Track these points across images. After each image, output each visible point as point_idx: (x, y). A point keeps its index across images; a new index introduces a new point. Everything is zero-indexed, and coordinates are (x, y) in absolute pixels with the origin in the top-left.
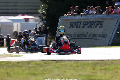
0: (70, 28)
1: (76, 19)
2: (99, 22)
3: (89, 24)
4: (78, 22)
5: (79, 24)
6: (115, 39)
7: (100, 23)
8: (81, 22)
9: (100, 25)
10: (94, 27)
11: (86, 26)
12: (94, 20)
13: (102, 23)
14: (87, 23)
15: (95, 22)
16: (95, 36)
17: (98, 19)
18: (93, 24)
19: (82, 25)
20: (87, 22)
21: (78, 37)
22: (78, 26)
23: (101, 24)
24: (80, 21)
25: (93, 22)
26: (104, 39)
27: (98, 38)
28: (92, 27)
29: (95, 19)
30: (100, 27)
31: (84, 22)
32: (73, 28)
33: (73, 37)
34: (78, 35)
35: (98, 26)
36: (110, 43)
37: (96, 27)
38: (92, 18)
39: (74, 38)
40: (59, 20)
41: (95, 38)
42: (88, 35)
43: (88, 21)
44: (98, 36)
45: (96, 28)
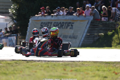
0: (41, 28)
1: (46, 20)
2: (70, 23)
3: (60, 25)
4: (49, 23)
6: (85, 41)
7: (70, 24)
8: (51, 23)
9: (70, 26)
10: (64, 28)
12: (65, 22)
13: (72, 24)
14: (57, 24)
15: (66, 23)
17: (68, 20)
18: (63, 25)
19: (52, 26)
20: (57, 23)
22: (49, 27)
23: (72, 26)
24: (50, 21)
25: (63, 23)
26: (74, 40)
28: (62, 28)
29: (66, 20)
30: (70, 28)
31: (55, 23)
35: (69, 28)
36: (80, 45)
37: (67, 28)
38: (63, 19)
40: (30, 20)
43: (59, 22)
44: (68, 38)
45: (66, 30)
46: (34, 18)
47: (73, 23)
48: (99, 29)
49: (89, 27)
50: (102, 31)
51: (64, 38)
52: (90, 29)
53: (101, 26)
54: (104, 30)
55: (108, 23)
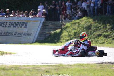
2: (24, 23)
3: (15, 24)
4: (4, 23)
5: (5, 24)
6: (39, 37)
7: (24, 24)
8: (7, 23)
9: (24, 26)
10: (19, 27)
11: (12, 26)
12: (19, 22)
13: (26, 24)
14: (12, 24)
15: (20, 23)
16: (20, 34)
17: (22, 20)
18: (18, 25)
19: (8, 25)
20: (12, 23)
21: (4, 35)
22: (5, 25)
23: (26, 25)
24: (6, 21)
26: (28, 37)
27: (23, 36)
28: (17, 27)
29: (20, 20)
30: (25, 27)
31: (10, 23)
34: (4, 33)
35: (23, 27)
37: (21, 27)
38: (17, 19)
39: (1, 35)
41: (20, 36)
42: (13, 34)
43: (14, 22)
45: (21, 28)
47: (27, 23)
48: (49, 28)
49: (42, 27)
50: (52, 30)
51: (19, 35)
52: (43, 28)
53: (51, 26)
54: (53, 29)
55: (56, 23)
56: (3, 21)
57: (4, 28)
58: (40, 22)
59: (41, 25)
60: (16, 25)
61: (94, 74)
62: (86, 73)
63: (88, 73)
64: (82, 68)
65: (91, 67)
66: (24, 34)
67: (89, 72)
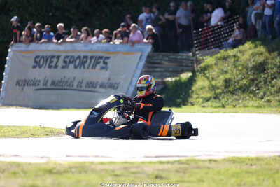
0: (34, 67)
1: (47, 51)
2: (101, 57)
3: (78, 61)
4: (53, 57)
5: (55, 60)
7: (101, 60)
8: (58, 57)
9: (102, 64)
10: (88, 68)
11: (72, 66)
12: (89, 55)
13: (106, 60)
14: (72, 60)
15: (92, 57)
16: (92, 85)
17: (96, 51)
18: (86, 62)
19: (61, 63)
20: (73, 57)
21: (52, 87)
22: (53, 64)
23: (105, 63)
24: (56, 54)
25: (86, 57)
27: (98, 89)
28: (84, 68)
29: (91, 51)
30: (102, 68)
31: (67, 57)
32: (40, 67)
33: (41, 86)
34: (53, 83)
35: (98, 67)
37: (94, 67)
38: (85, 49)
39: (45, 87)
40: (9, 50)
41: (90, 89)
42: (75, 84)
43: (76, 55)
44: (98, 86)
45: (93, 70)
46: (18, 47)
47: (108, 58)
48: (163, 70)
49: (144, 67)
50: (169, 74)
52: (147, 69)
53: (166, 63)
54: (173, 72)
55: (179, 57)
56: (48, 54)
57: (52, 69)
58: (139, 54)
59: (142, 63)
60: (82, 62)
61: (274, 181)
62: (254, 179)
63: (258, 180)
64: (245, 168)
65: (267, 164)
66: (102, 86)
67: (261, 178)
